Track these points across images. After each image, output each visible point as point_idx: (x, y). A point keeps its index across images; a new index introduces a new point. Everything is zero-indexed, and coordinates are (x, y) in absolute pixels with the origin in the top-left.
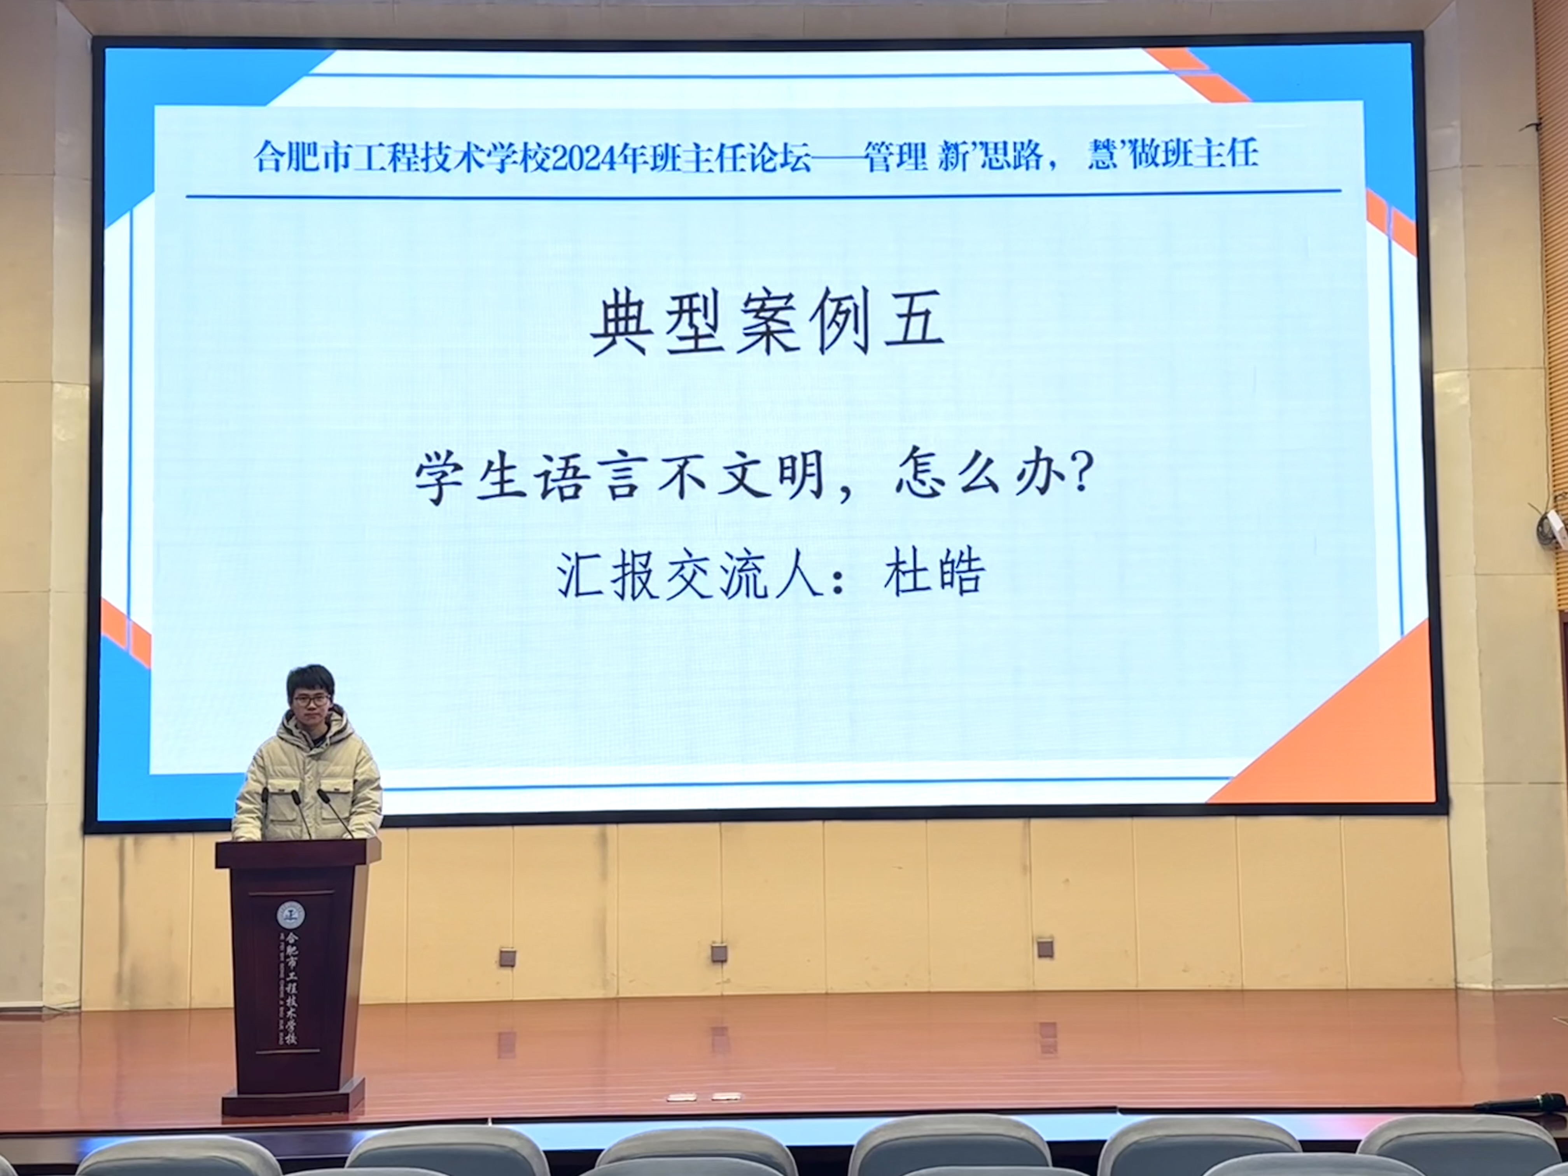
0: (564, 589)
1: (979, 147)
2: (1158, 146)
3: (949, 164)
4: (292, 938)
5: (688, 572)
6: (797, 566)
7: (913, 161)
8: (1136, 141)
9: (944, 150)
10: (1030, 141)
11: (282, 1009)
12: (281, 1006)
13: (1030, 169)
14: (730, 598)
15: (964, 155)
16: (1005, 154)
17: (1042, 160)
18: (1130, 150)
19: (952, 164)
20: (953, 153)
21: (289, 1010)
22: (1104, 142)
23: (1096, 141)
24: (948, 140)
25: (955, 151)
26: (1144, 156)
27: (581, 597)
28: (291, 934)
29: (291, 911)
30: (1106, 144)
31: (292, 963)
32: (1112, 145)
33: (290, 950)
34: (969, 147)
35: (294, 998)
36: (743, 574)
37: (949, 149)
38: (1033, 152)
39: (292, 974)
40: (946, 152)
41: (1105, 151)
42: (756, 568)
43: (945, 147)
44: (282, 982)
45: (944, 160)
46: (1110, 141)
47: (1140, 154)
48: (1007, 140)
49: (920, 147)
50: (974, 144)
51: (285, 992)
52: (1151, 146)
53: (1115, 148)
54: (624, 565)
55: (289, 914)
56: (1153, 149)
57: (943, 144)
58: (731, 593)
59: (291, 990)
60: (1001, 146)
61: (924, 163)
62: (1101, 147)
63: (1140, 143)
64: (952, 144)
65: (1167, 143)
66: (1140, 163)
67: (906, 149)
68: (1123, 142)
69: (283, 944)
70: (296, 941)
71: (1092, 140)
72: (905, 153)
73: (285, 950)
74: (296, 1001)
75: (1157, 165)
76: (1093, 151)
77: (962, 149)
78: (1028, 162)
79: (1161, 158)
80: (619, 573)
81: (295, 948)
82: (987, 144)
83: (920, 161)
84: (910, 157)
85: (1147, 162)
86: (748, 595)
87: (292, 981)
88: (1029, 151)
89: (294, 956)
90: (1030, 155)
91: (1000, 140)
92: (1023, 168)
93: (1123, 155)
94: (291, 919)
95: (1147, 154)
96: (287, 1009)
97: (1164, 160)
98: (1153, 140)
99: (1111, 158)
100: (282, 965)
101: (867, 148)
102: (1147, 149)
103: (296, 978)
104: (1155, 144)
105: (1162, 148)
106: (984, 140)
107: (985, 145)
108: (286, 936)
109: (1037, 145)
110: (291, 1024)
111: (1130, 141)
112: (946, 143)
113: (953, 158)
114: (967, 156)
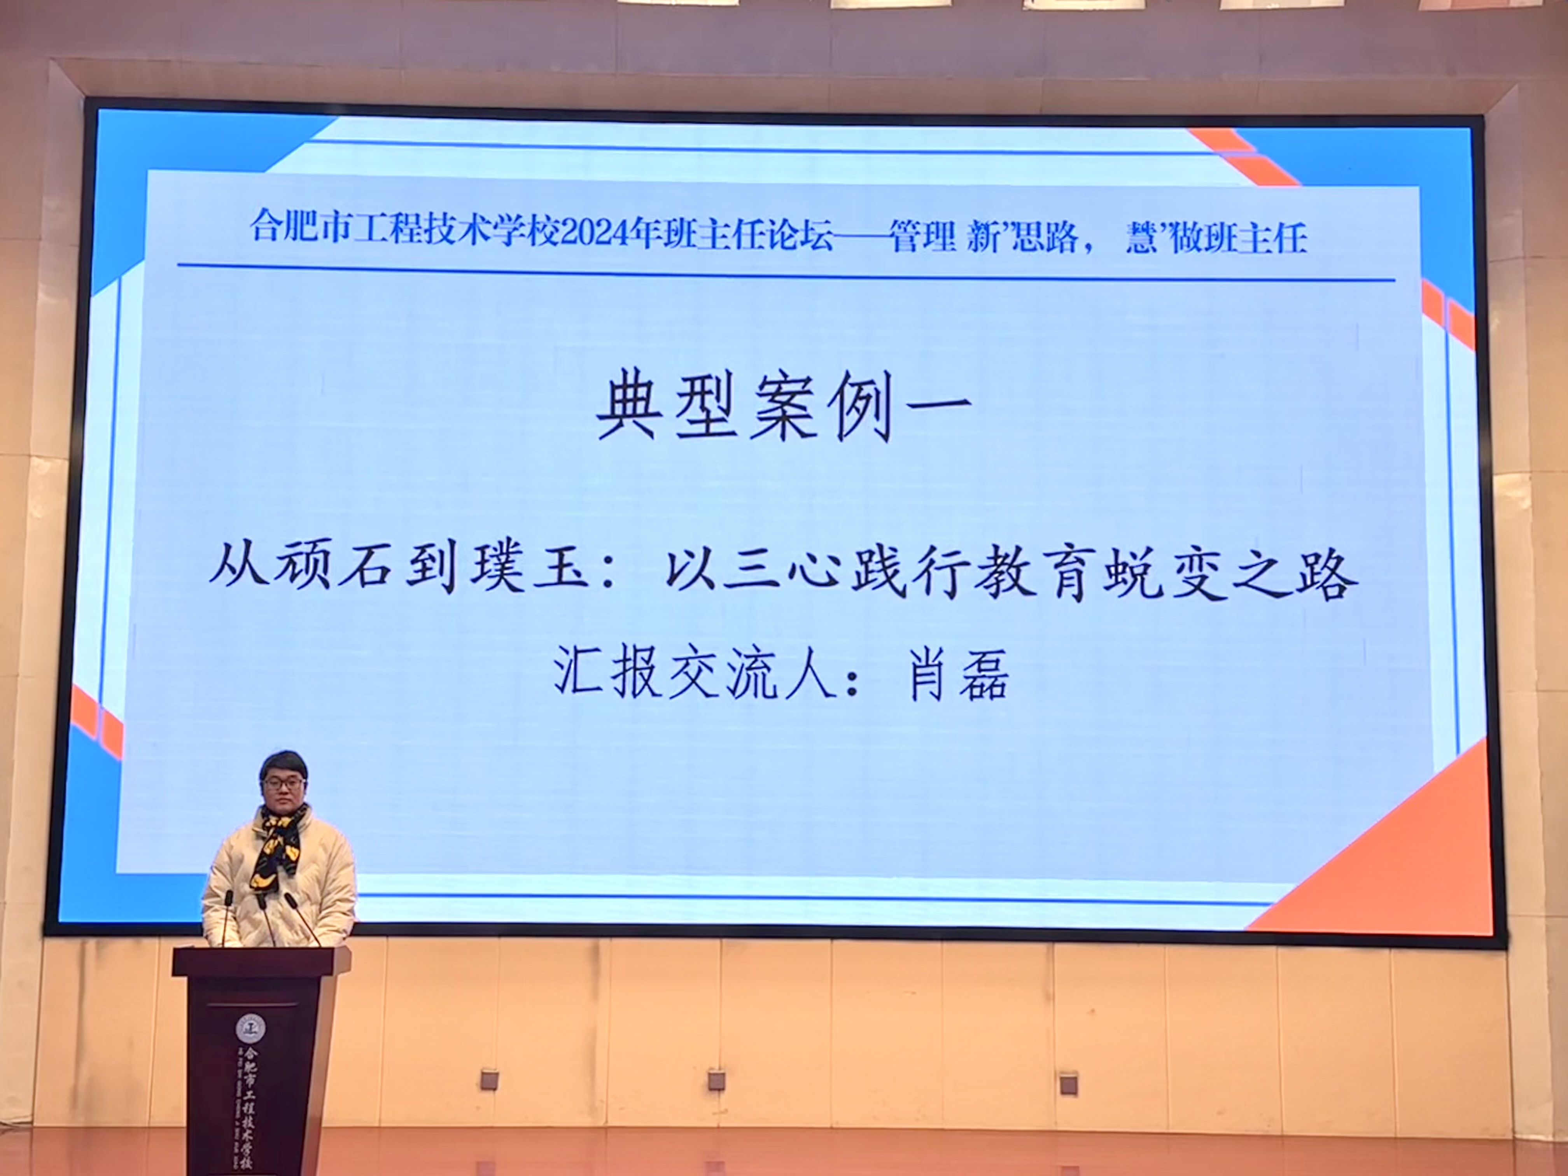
0: (561, 685)
1: (1011, 227)
2: (1201, 230)
3: (979, 245)
4: (251, 1054)
5: (692, 670)
6: (808, 665)
7: (941, 240)
8: (1178, 224)
9: (973, 230)
10: (1065, 223)
11: (237, 1130)
12: (238, 1127)
13: (1065, 252)
14: (737, 698)
15: (995, 236)
16: (1039, 236)
17: (1077, 243)
18: (1171, 234)
19: (982, 244)
20: (983, 233)
21: (245, 1131)
22: (1144, 224)
23: (1134, 223)
24: (978, 220)
25: (985, 232)
26: (1185, 240)
27: (578, 694)
28: (250, 1049)
29: (251, 1024)
30: (1145, 227)
31: (251, 1080)
32: (1152, 228)
33: (249, 1066)
34: (1000, 228)
35: (251, 1118)
36: (751, 673)
37: (979, 229)
38: (1068, 234)
39: (249, 1093)
40: (976, 232)
41: (1145, 234)
42: (766, 666)
43: (974, 227)
44: (239, 1101)
45: (974, 240)
46: (1150, 224)
47: (1181, 238)
48: (1040, 221)
49: (948, 227)
50: (1005, 224)
51: (242, 1111)
52: (1193, 230)
53: (1155, 231)
54: (625, 660)
55: (248, 1027)
56: (1195, 233)
57: (972, 223)
58: (738, 693)
59: (248, 1111)
60: (1034, 227)
61: (952, 243)
62: (1140, 230)
63: (1181, 227)
64: (982, 225)
65: (1210, 227)
66: (1182, 248)
67: (933, 228)
68: (1163, 225)
69: (241, 1059)
70: (255, 1056)
71: (1131, 223)
72: (933, 233)
73: (243, 1067)
74: (253, 1122)
75: (1199, 250)
76: (1131, 234)
77: (993, 229)
78: (1062, 244)
79: (1203, 243)
80: (619, 668)
81: (253, 1065)
82: (1019, 224)
83: (948, 241)
84: (937, 237)
85: (1188, 246)
86: (756, 695)
87: (250, 1101)
88: (1063, 233)
89: (253, 1073)
90: (1064, 237)
91: (1033, 220)
92: (1057, 250)
93: (1163, 239)
94: (251, 1033)
95: (1189, 238)
96: (243, 1130)
97: (1206, 245)
98: (1195, 224)
99: (1151, 242)
100: (239, 1083)
101: (893, 226)
102: (1188, 233)
103: (254, 1097)
104: (1197, 228)
105: (1205, 233)
106: (1016, 221)
107: (1017, 225)
108: (245, 1051)
109: (1072, 226)
110: (247, 1147)
111: (1171, 224)
112: (976, 222)
113: (982, 238)
114: (998, 237)
